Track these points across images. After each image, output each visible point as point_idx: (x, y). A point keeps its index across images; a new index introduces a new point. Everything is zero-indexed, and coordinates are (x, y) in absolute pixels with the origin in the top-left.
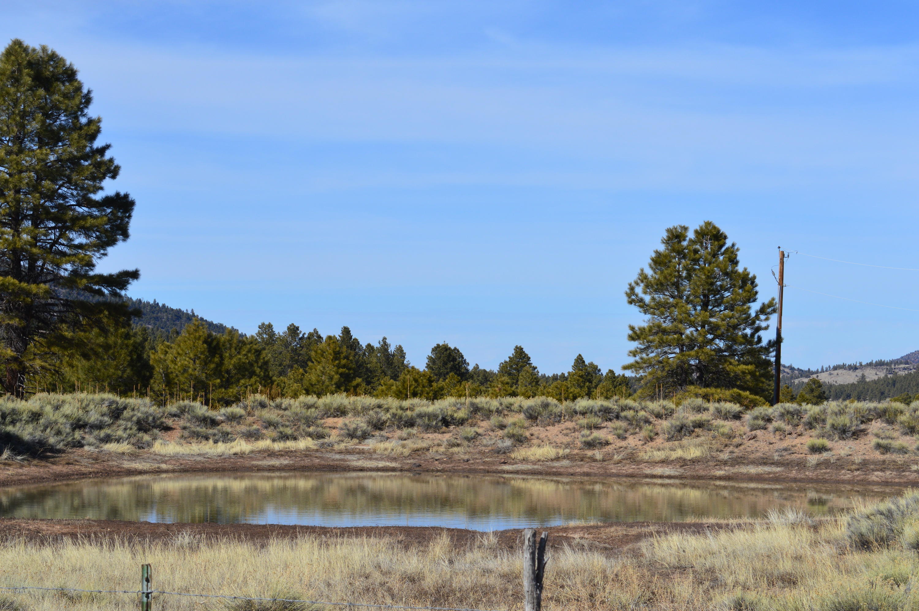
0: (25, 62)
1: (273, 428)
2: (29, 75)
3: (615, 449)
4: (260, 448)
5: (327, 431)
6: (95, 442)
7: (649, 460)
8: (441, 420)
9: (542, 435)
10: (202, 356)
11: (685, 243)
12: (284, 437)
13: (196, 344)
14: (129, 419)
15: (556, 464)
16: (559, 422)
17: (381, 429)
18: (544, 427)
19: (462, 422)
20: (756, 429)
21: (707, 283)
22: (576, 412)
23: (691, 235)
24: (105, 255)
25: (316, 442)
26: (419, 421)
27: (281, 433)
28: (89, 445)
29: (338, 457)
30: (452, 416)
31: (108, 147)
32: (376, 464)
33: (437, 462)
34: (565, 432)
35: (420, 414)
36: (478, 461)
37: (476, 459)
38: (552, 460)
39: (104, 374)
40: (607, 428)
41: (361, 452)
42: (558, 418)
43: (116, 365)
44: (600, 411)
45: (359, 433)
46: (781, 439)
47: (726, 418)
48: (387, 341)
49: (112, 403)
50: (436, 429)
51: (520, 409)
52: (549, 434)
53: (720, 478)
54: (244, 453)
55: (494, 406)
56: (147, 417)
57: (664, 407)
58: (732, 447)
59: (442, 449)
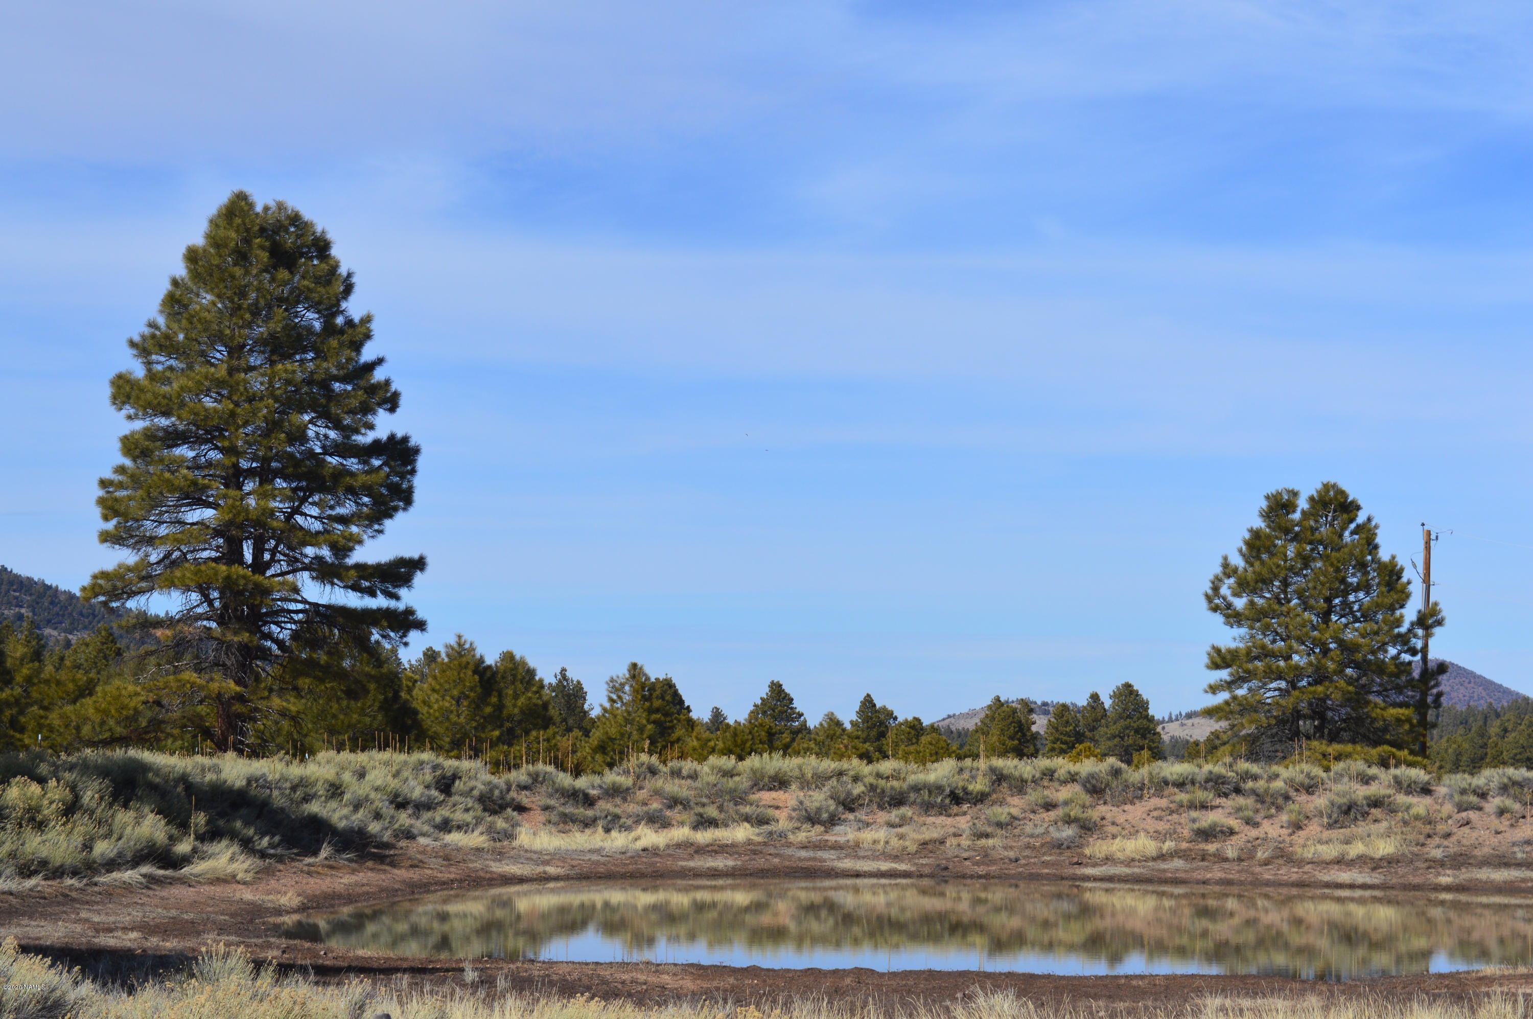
0: (257, 228)
1: (680, 807)
2: (262, 247)
3: (1249, 842)
4: (676, 839)
5: (771, 812)
6: (432, 830)
7: (1314, 860)
8: (949, 796)
9: (1121, 819)
10: (472, 694)
11: (1297, 516)
12: (703, 823)
13: (462, 675)
14: (468, 793)
15: (1163, 866)
16: (1141, 798)
17: (852, 810)
18: (1118, 807)
19: (980, 799)
20: (1466, 810)
21: (1337, 579)
22: (1166, 783)
23: (1303, 504)
24: (380, 532)
25: (757, 831)
26: (912, 796)
27: (701, 815)
28: (424, 835)
29: (803, 854)
30: (964, 789)
31: (380, 361)
32: (876, 866)
33: (967, 863)
34: (1155, 814)
35: (916, 786)
36: (1032, 860)
37: (1027, 857)
38: (1154, 859)
39: (343, 722)
40: (1223, 807)
41: (836, 847)
42: (1138, 792)
43: (363, 709)
44: (1207, 781)
45: (825, 816)
46: (1512, 825)
47: (1409, 792)
48: (568, 674)
49: (435, 768)
50: (943, 810)
51: (1073, 778)
52: (1129, 817)
53: (1448, 888)
54: (658, 848)
55: (1028, 773)
56: (491, 791)
57: (1308, 775)
58: (1437, 839)
59: (965, 842)
